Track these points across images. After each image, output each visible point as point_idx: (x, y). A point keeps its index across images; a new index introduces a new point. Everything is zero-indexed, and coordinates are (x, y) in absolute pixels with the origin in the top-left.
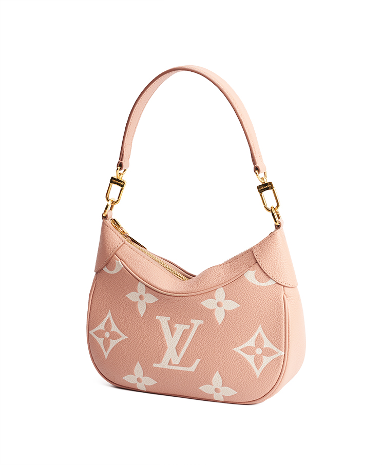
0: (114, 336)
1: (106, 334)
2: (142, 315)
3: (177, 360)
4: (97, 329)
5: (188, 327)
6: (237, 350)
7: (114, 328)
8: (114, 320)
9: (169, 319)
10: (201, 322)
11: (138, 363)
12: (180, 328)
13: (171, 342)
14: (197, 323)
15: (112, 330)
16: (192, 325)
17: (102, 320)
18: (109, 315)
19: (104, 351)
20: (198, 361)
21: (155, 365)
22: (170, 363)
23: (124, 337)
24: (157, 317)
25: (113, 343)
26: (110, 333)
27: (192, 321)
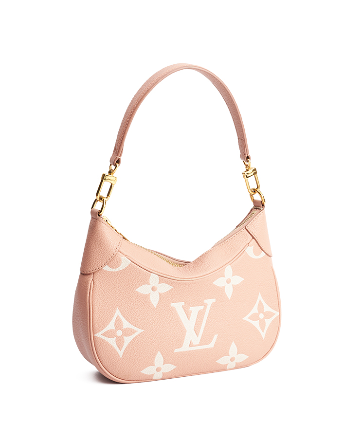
0: (128, 332)
1: (117, 332)
2: (155, 306)
3: (196, 340)
4: (105, 330)
5: (202, 307)
6: (246, 318)
7: (126, 324)
8: (124, 317)
9: (183, 303)
10: (214, 300)
11: (159, 353)
12: (195, 310)
13: (189, 324)
14: (209, 302)
15: (124, 327)
16: (205, 306)
17: (110, 320)
18: (118, 313)
19: (118, 350)
20: (216, 336)
21: (176, 350)
22: (191, 345)
23: (139, 331)
24: (172, 305)
25: (127, 340)
26: (122, 330)
27: (206, 301)
